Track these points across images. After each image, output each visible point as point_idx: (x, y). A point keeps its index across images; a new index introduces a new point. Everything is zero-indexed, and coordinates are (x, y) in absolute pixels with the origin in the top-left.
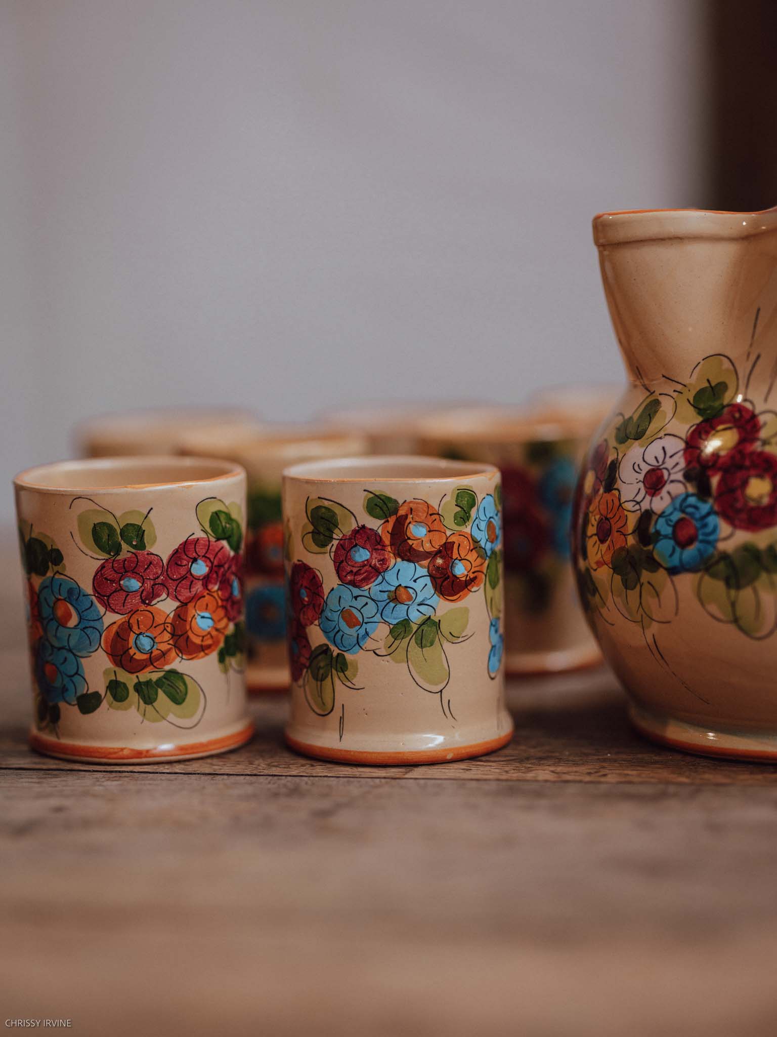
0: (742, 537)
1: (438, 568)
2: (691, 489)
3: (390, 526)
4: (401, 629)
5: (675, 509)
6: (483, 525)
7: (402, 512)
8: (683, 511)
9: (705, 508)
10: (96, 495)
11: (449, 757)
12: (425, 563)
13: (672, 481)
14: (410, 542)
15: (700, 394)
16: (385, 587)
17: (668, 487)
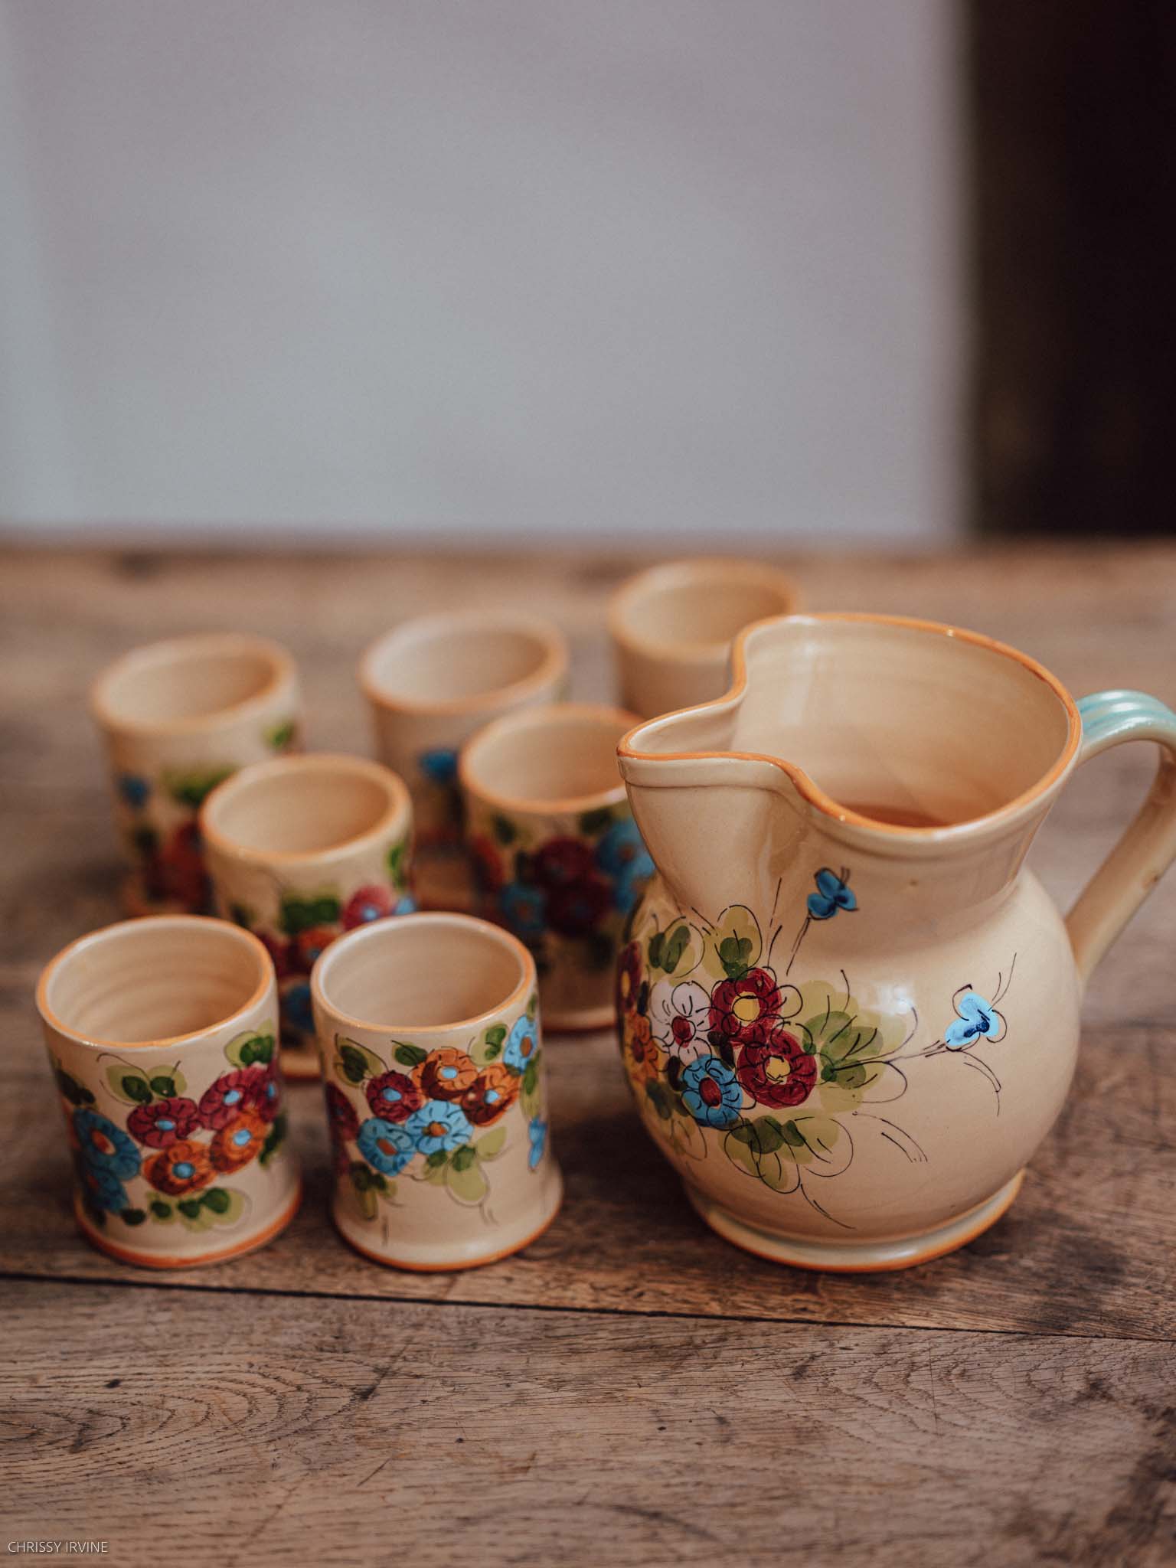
0: (763, 1111)
1: (471, 1103)
2: (715, 1054)
3: (420, 1072)
4: (437, 1158)
5: (701, 1067)
6: (516, 1048)
7: (431, 1059)
8: (708, 1072)
9: (729, 1075)
10: (122, 1053)
11: (493, 1259)
12: (457, 1100)
13: (698, 1039)
14: (441, 1084)
15: (726, 943)
16: (417, 1123)
17: (693, 1043)
